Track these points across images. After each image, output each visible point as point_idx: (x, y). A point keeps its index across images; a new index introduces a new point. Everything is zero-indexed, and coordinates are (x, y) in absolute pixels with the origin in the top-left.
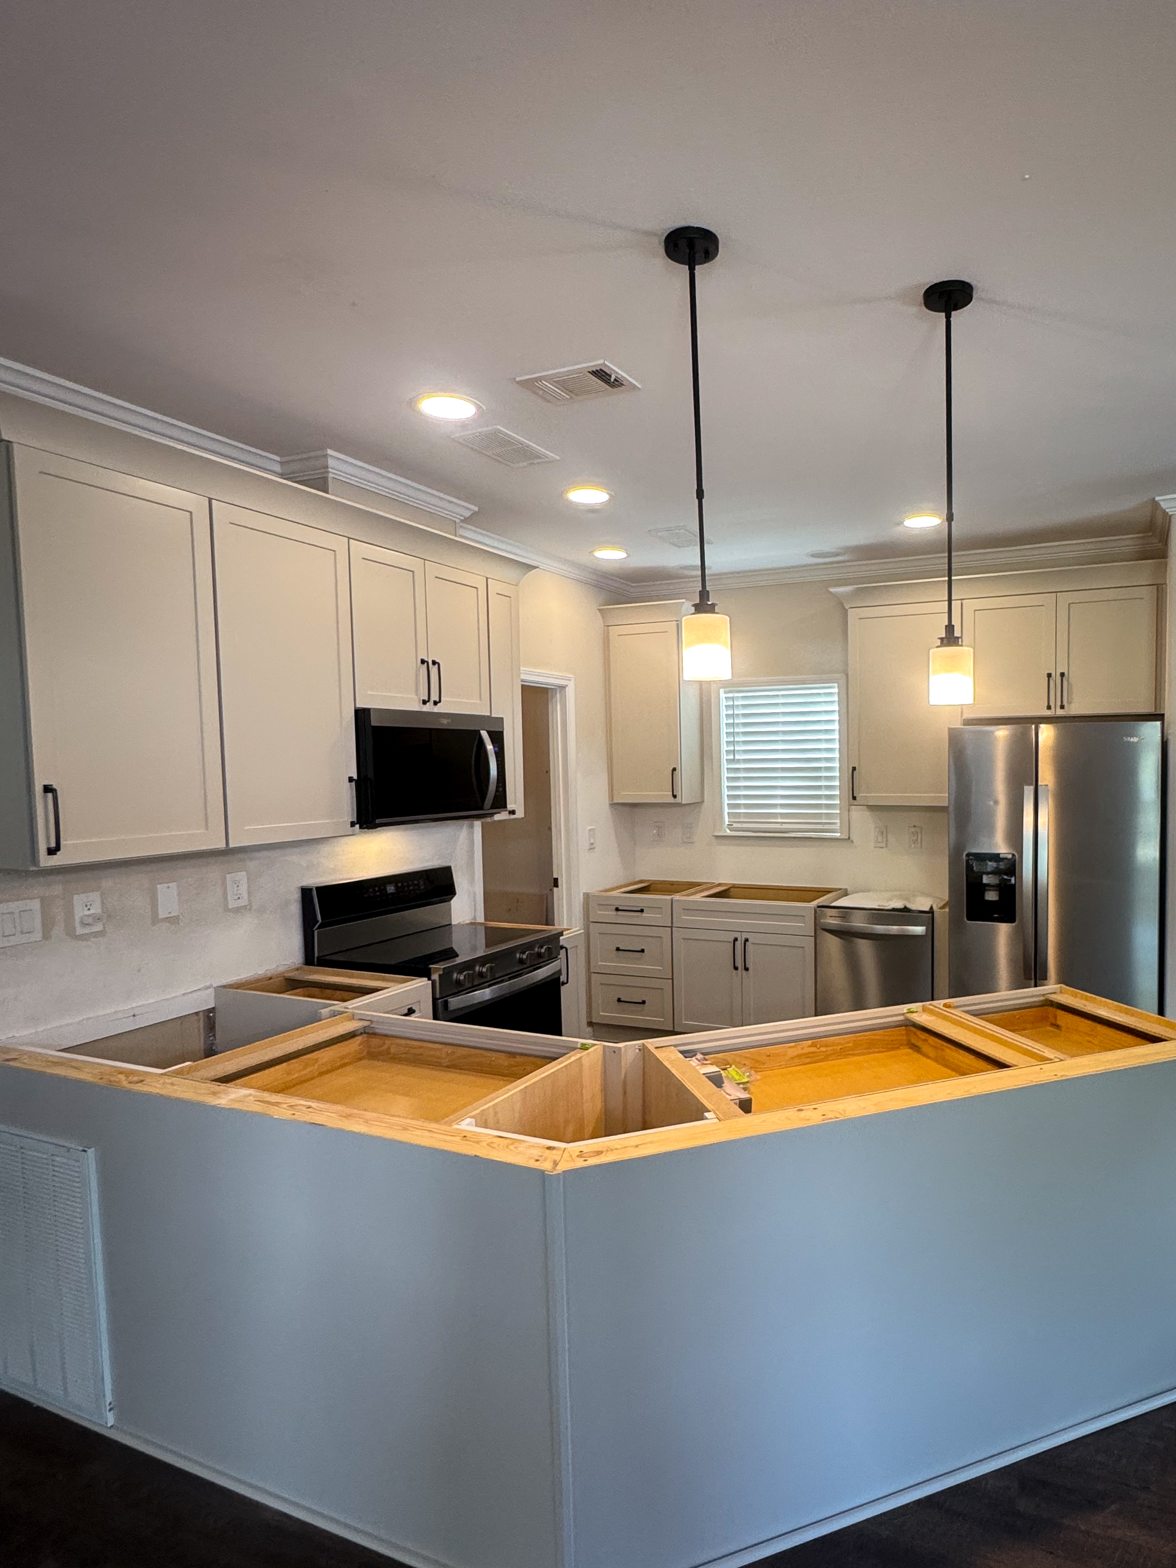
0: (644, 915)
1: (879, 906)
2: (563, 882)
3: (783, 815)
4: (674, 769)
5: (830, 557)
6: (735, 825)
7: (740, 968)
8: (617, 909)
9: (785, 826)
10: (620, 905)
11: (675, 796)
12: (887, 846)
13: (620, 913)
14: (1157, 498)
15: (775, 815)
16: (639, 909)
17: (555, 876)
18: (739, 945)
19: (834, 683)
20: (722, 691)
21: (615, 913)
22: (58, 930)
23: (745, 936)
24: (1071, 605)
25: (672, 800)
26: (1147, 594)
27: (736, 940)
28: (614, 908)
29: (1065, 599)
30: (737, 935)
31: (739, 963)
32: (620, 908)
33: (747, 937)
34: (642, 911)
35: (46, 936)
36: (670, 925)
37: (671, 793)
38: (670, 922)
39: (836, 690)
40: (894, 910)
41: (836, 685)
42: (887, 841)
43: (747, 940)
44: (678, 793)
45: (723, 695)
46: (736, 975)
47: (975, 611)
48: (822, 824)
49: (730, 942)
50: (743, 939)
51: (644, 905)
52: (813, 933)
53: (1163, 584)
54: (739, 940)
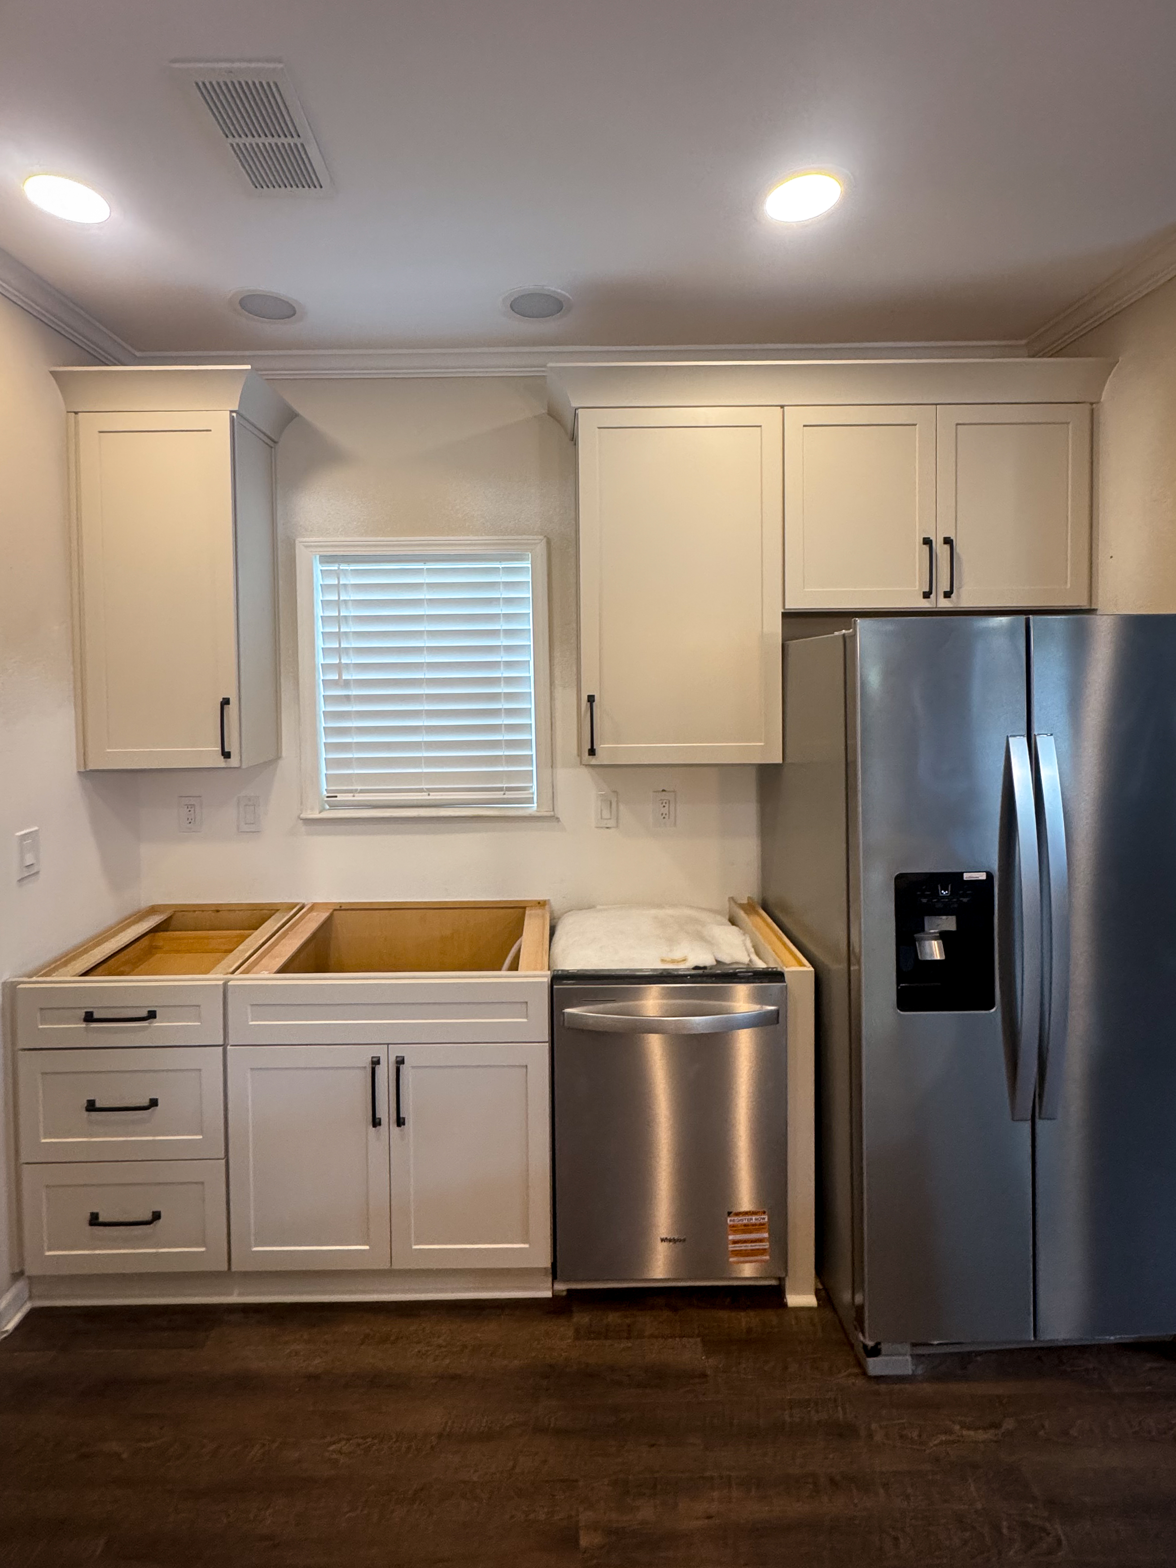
0: (156, 1023)
4: (226, 702)
6: (341, 797)
7: (385, 1121)
8: (89, 1018)
10: (98, 1007)
13: (95, 1025)
16: (144, 1013)
18: (384, 1073)
19: (525, 551)
20: (315, 558)
21: (82, 1026)
23: (396, 1052)
24: (960, 429)
25: (221, 762)
26: (1074, 416)
27: (376, 1062)
28: (82, 1014)
29: (951, 416)
30: (380, 1052)
31: (385, 1111)
32: (96, 1014)
33: (399, 1054)
34: (152, 1015)
36: (221, 1042)
37: (219, 749)
38: (220, 1035)
39: (528, 565)
41: (528, 555)
42: (617, 817)
43: (400, 1061)
44: (232, 746)
45: (317, 567)
46: (377, 1139)
47: (805, 426)
48: (500, 789)
49: (365, 1068)
50: (393, 1059)
51: (151, 1003)
52: (546, 1037)
53: (1098, 403)
54: (383, 1061)
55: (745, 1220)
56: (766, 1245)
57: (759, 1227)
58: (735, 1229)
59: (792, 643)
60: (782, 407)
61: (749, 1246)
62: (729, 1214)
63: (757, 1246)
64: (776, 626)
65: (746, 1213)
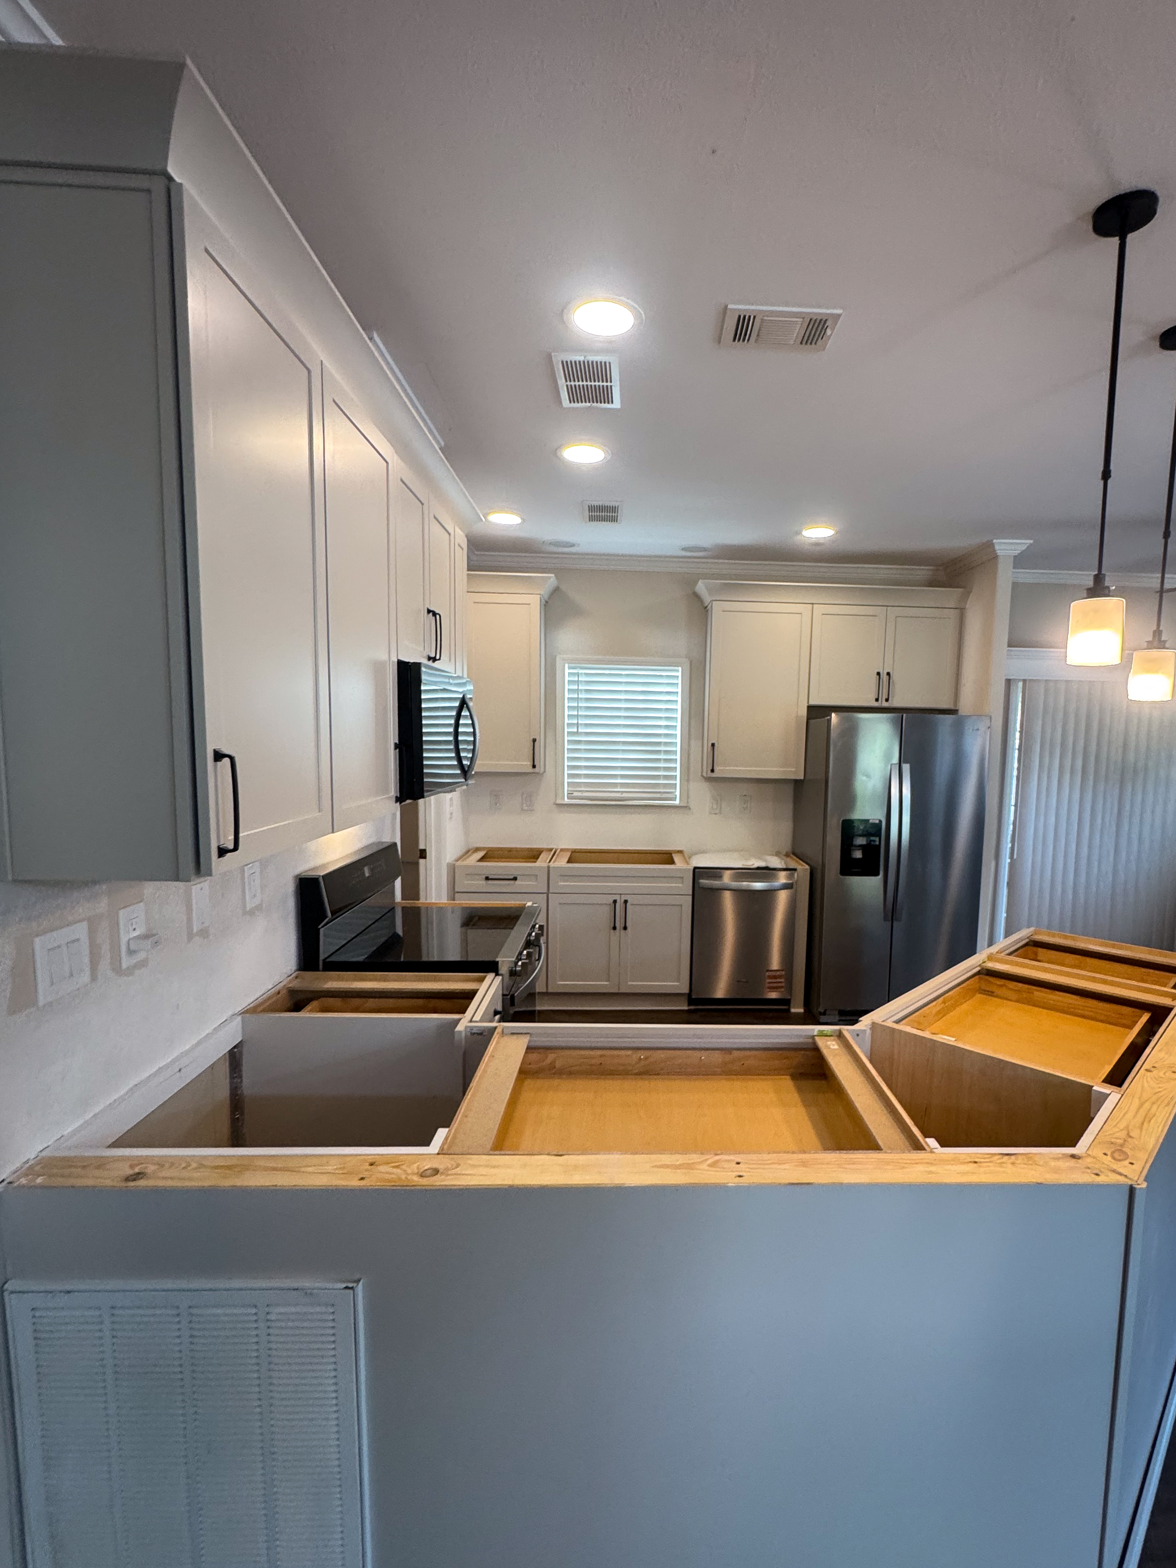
0: (517, 882)
1: (743, 865)
2: (431, 854)
3: (623, 785)
4: (534, 741)
5: (698, 551)
6: (575, 794)
7: (619, 928)
8: (487, 878)
9: (625, 795)
10: (491, 874)
11: (534, 766)
12: (720, 813)
13: (490, 882)
14: (995, 541)
15: (615, 785)
16: (512, 877)
17: (422, 847)
18: (619, 907)
19: (678, 667)
20: (567, 665)
21: (484, 882)
22: (104, 966)
23: (624, 898)
24: (897, 619)
25: (531, 770)
26: (953, 614)
27: (615, 902)
28: (484, 877)
29: (893, 612)
30: (617, 897)
31: (619, 923)
32: (490, 877)
33: (626, 899)
34: (515, 879)
35: (94, 978)
36: (545, 891)
37: (531, 763)
38: (546, 888)
39: (679, 674)
40: (758, 868)
41: (680, 669)
42: (721, 808)
43: (626, 902)
44: (537, 763)
45: (567, 671)
46: (615, 935)
47: (823, 614)
48: (660, 792)
49: (610, 904)
50: (623, 901)
51: (515, 873)
52: (691, 892)
53: (964, 609)
54: (618, 901)
55: (774, 973)
56: (783, 984)
57: (780, 977)
58: (770, 977)
59: (812, 722)
60: (813, 604)
61: (775, 985)
62: (768, 971)
63: (780, 985)
64: (804, 712)
65: (775, 971)
